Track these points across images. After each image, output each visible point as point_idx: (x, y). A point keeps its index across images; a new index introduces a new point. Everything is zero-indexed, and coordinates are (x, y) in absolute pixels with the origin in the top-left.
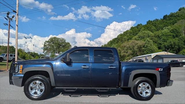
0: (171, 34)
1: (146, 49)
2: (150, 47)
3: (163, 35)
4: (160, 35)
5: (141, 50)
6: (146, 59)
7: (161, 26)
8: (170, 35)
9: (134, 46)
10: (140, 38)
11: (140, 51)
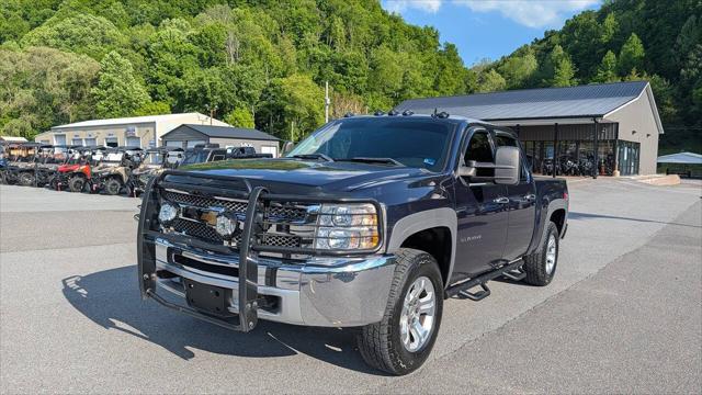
0: (194, 48)
1: (104, 92)
2: (125, 89)
3: (164, 46)
4: (154, 45)
5: (81, 95)
6: (131, 137)
7: (149, 9)
8: (191, 53)
9: (45, 74)
10: (68, 40)
11: (76, 97)
